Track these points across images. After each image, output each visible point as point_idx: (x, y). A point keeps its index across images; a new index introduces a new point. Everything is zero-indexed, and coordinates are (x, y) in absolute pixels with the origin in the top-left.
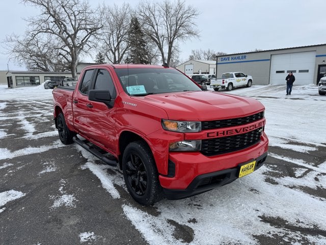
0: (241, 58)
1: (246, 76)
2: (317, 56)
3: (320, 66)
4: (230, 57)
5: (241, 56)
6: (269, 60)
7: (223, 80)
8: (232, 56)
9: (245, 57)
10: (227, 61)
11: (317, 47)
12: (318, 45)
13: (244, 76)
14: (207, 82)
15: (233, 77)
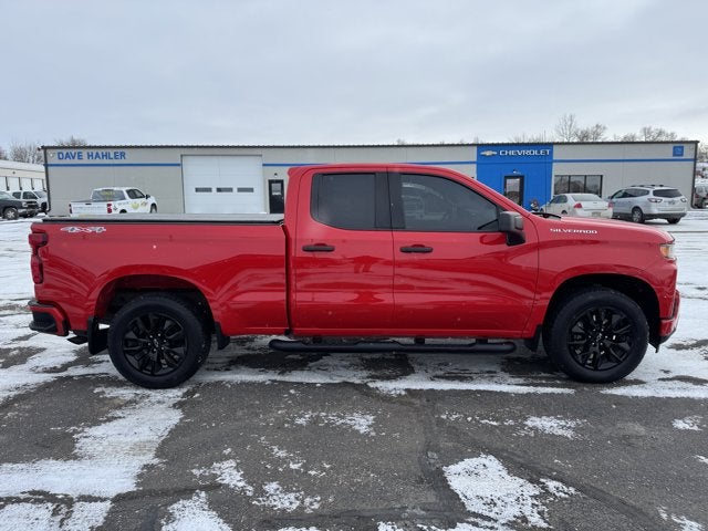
0: (112, 156)
1: (147, 197)
2: (264, 165)
3: (271, 182)
4: (85, 153)
5: (112, 152)
6: (178, 165)
7: (109, 205)
8: (90, 151)
9: (123, 155)
10: (76, 161)
11: (264, 150)
12: (264, 147)
13: (143, 197)
14: (21, 211)
15: (124, 198)
